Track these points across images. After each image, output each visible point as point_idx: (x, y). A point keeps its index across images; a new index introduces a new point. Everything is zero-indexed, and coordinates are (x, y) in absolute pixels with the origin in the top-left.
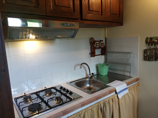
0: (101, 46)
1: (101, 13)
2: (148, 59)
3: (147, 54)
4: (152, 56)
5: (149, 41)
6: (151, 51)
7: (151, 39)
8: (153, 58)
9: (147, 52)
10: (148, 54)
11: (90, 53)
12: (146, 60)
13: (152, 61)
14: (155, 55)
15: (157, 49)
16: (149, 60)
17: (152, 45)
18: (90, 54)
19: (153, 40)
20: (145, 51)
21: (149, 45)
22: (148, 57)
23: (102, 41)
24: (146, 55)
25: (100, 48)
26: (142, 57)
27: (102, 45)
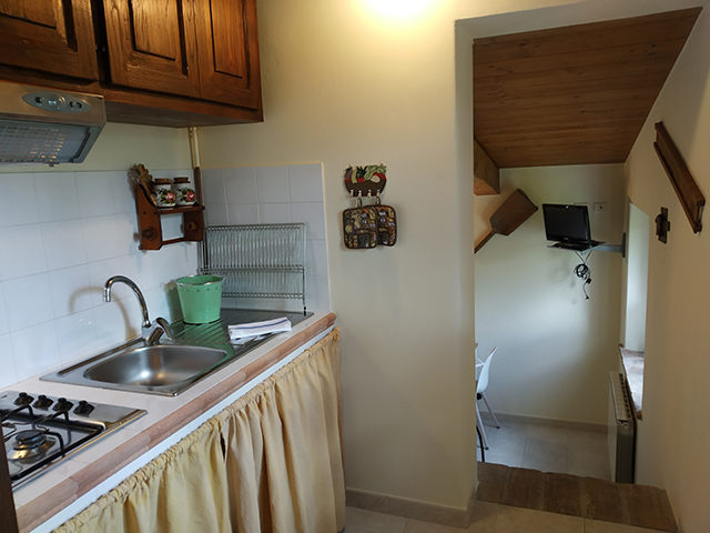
0: (184, 203)
1: (180, 66)
2: (359, 243)
3: (353, 225)
4: (369, 229)
5: (354, 181)
6: (364, 215)
7: (361, 172)
8: (371, 236)
9: (354, 220)
10: (357, 225)
11: (137, 231)
12: (353, 248)
13: (370, 247)
14: (378, 227)
15: (380, 205)
16: (361, 246)
17: (364, 194)
18: (136, 236)
19: (366, 177)
20: (347, 217)
21: (356, 195)
22: (358, 235)
23: (185, 180)
24: (349, 229)
25: (177, 209)
26: (338, 237)
27: (185, 198)
